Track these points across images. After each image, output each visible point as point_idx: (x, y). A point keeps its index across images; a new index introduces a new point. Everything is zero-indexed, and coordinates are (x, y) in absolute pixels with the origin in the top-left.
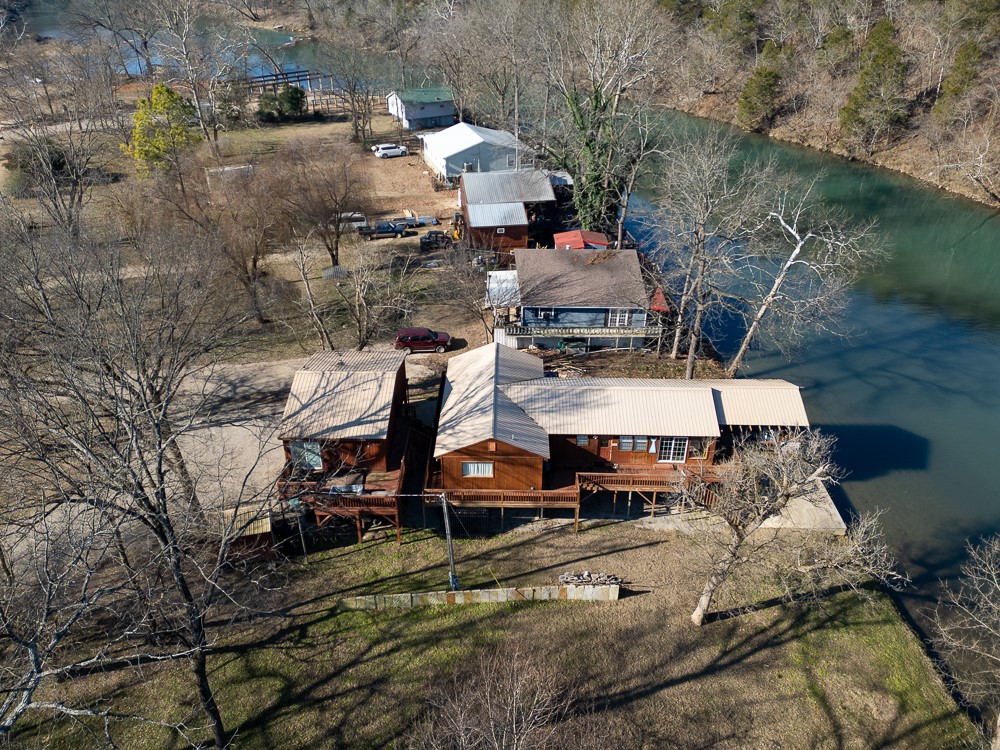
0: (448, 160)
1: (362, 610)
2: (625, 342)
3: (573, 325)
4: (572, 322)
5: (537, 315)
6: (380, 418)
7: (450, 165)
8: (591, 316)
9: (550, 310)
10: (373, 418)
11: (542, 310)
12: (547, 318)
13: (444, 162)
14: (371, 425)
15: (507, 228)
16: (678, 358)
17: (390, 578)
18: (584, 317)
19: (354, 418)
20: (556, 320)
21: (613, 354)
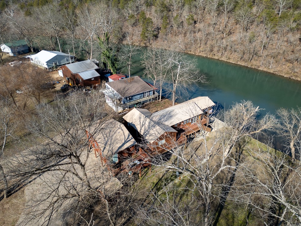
0: (47, 62)
1: (162, 194)
2: (150, 100)
3: (136, 99)
4: (136, 98)
5: (127, 99)
6: (131, 138)
7: (48, 64)
8: (140, 95)
9: (130, 97)
10: (129, 139)
11: (128, 97)
12: (130, 99)
13: (46, 63)
14: (130, 141)
15: (94, 78)
16: (161, 100)
17: (158, 182)
18: (139, 96)
19: (123, 142)
20: (132, 99)
21: (148, 104)
